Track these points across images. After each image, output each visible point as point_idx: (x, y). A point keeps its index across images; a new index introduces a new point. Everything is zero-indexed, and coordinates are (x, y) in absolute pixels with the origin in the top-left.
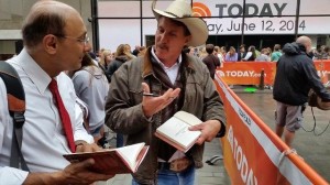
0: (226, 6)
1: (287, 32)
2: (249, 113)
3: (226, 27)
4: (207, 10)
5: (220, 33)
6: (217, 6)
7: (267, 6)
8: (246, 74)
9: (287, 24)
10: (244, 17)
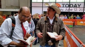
0: (65, 4)
1: (81, 12)
2: (71, 33)
3: (64, 10)
4: (60, 5)
5: (63, 11)
6: (62, 4)
7: (76, 5)
8: (70, 22)
9: (81, 9)
10: (69, 7)
